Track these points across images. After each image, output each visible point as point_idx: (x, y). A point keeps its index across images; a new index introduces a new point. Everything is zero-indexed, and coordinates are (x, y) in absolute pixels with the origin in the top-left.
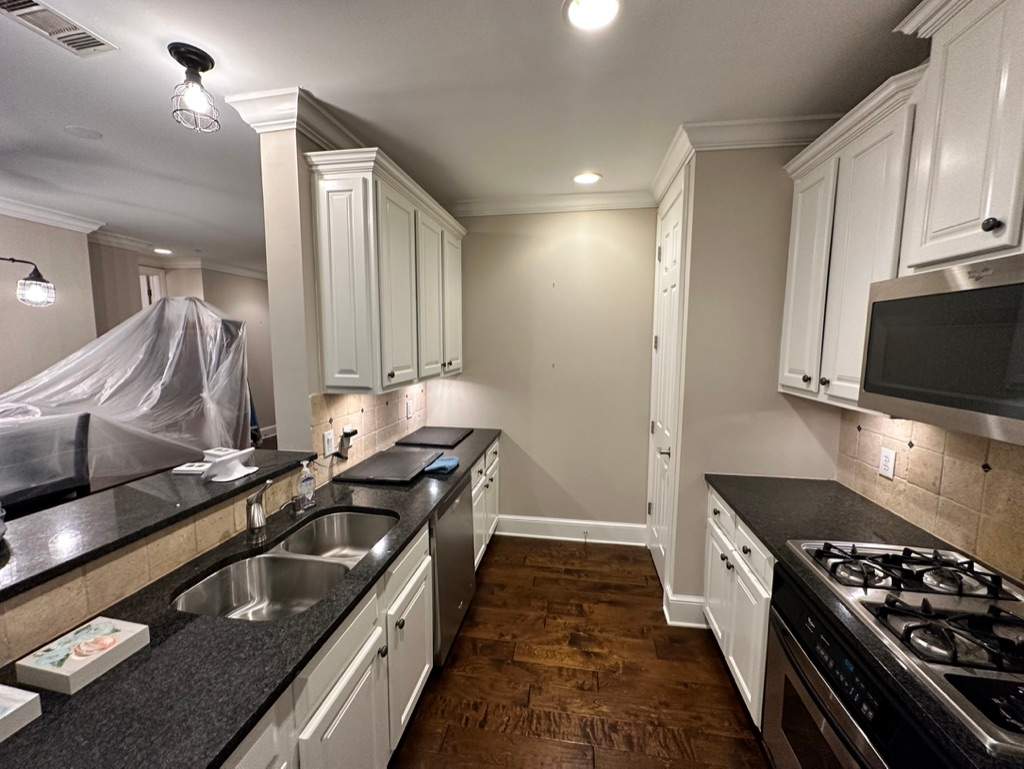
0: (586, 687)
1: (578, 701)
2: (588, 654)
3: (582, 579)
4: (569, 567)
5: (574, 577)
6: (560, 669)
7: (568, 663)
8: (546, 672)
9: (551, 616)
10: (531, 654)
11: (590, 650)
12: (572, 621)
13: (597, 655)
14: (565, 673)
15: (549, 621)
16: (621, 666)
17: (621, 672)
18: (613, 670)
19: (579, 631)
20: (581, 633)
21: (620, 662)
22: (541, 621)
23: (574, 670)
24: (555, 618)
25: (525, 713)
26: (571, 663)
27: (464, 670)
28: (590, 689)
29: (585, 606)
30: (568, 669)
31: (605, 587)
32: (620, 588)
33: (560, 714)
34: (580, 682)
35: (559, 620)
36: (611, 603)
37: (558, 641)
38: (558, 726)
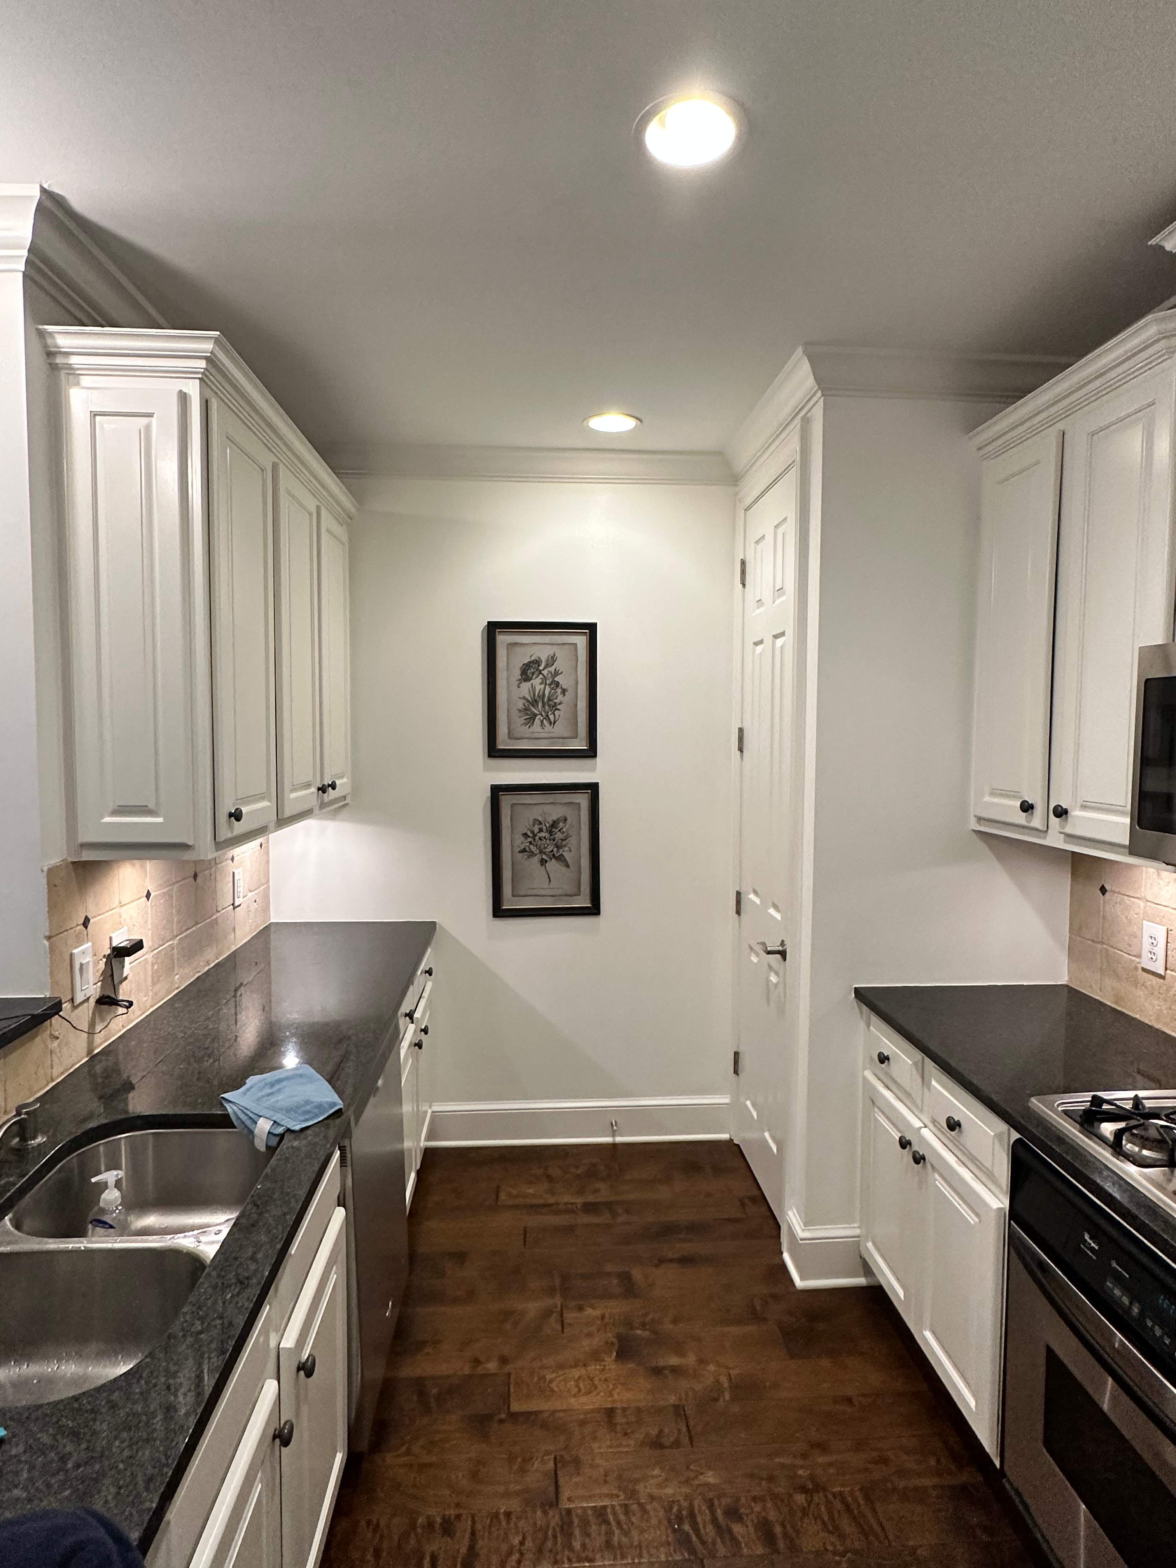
0: (666, 1441)
1: (656, 1472)
2: (657, 1371)
3: (619, 1220)
4: (591, 1198)
5: (604, 1218)
6: (610, 1413)
7: (622, 1397)
8: (583, 1423)
9: (573, 1304)
10: (545, 1391)
11: (661, 1363)
12: (616, 1308)
13: (676, 1371)
14: (619, 1419)
15: (569, 1316)
16: (726, 1385)
17: (727, 1396)
18: (712, 1397)
19: (632, 1328)
20: (639, 1332)
21: (724, 1380)
22: (553, 1319)
23: (639, 1410)
24: (580, 1308)
25: (554, 1518)
26: (628, 1395)
27: (408, 1453)
28: (677, 1444)
29: (637, 1274)
30: (624, 1410)
31: (667, 1231)
32: (695, 1229)
33: (626, 1507)
34: (654, 1432)
35: (589, 1311)
36: (686, 1261)
37: (596, 1356)
38: (626, 1533)
